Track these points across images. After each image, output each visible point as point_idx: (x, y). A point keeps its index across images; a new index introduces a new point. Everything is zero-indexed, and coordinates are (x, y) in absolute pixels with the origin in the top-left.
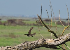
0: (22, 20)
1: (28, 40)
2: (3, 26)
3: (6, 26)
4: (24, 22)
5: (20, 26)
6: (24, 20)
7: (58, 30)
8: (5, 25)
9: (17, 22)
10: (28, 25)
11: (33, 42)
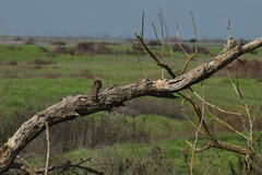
0: (104, 44)
1: (118, 83)
2: (68, 56)
3: (75, 57)
4: (111, 47)
5: (102, 56)
6: (109, 44)
7: (175, 62)
8: (72, 53)
9: (96, 48)
10: (117, 53)
11: (128, 86)
